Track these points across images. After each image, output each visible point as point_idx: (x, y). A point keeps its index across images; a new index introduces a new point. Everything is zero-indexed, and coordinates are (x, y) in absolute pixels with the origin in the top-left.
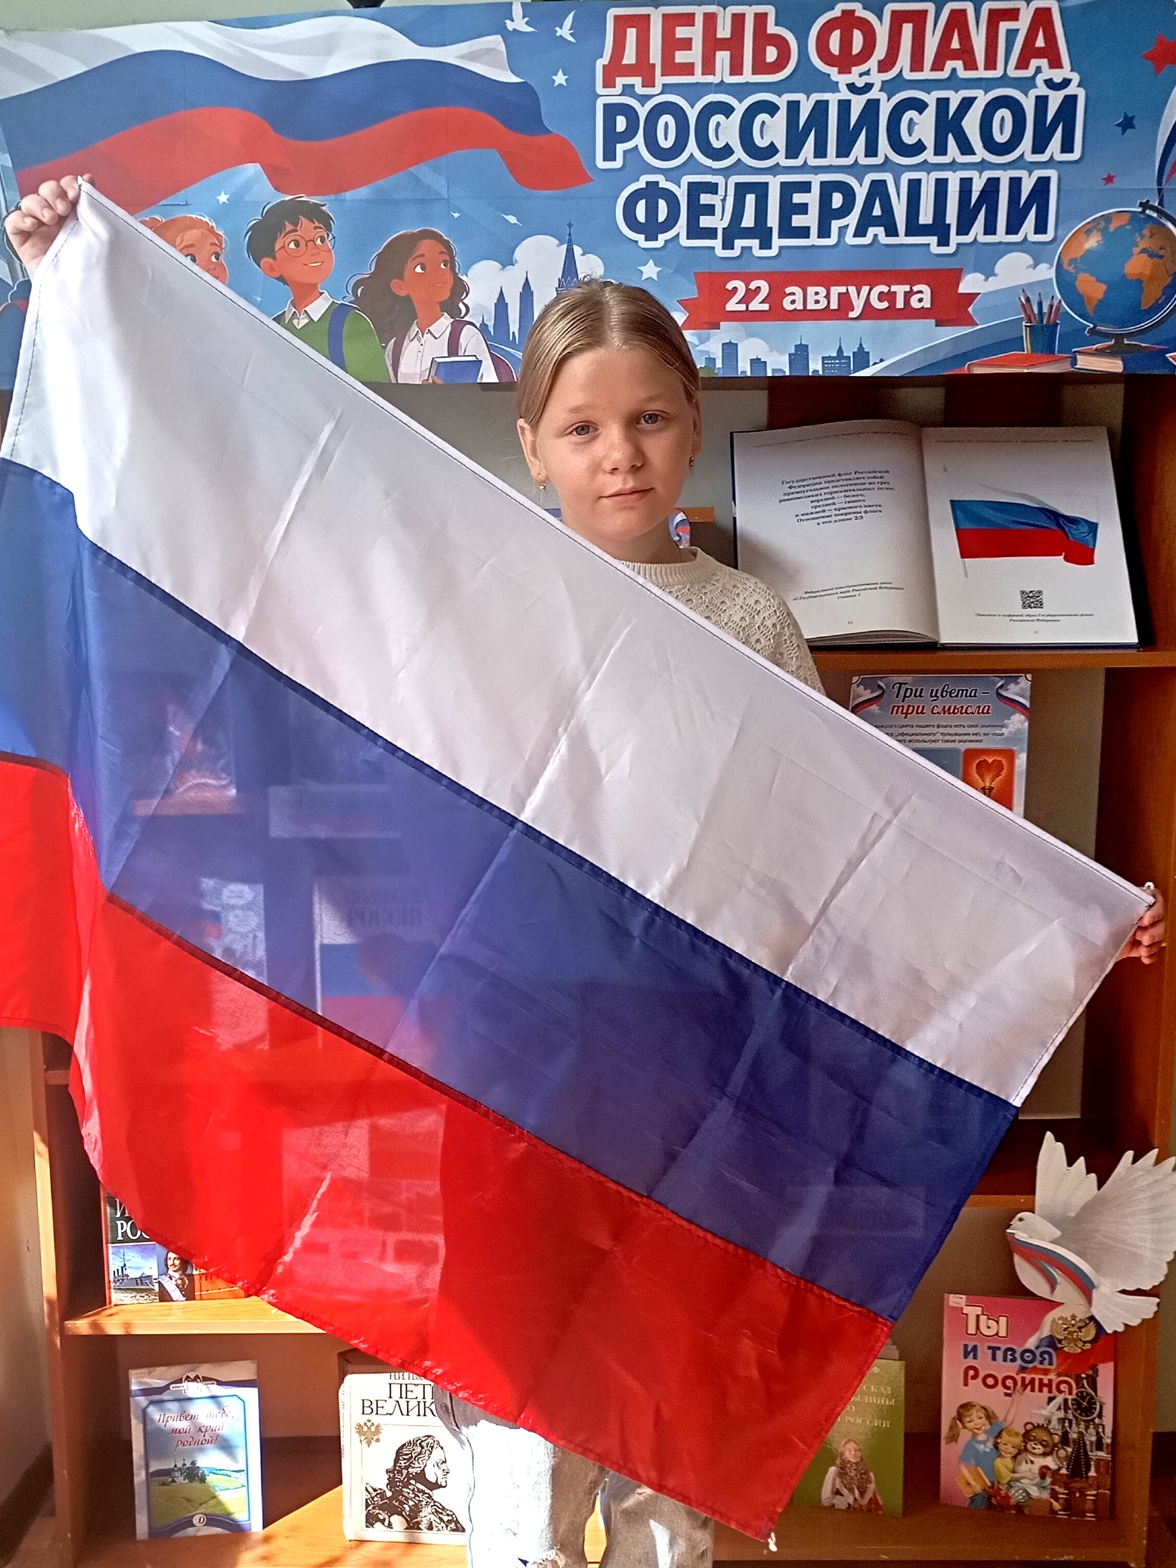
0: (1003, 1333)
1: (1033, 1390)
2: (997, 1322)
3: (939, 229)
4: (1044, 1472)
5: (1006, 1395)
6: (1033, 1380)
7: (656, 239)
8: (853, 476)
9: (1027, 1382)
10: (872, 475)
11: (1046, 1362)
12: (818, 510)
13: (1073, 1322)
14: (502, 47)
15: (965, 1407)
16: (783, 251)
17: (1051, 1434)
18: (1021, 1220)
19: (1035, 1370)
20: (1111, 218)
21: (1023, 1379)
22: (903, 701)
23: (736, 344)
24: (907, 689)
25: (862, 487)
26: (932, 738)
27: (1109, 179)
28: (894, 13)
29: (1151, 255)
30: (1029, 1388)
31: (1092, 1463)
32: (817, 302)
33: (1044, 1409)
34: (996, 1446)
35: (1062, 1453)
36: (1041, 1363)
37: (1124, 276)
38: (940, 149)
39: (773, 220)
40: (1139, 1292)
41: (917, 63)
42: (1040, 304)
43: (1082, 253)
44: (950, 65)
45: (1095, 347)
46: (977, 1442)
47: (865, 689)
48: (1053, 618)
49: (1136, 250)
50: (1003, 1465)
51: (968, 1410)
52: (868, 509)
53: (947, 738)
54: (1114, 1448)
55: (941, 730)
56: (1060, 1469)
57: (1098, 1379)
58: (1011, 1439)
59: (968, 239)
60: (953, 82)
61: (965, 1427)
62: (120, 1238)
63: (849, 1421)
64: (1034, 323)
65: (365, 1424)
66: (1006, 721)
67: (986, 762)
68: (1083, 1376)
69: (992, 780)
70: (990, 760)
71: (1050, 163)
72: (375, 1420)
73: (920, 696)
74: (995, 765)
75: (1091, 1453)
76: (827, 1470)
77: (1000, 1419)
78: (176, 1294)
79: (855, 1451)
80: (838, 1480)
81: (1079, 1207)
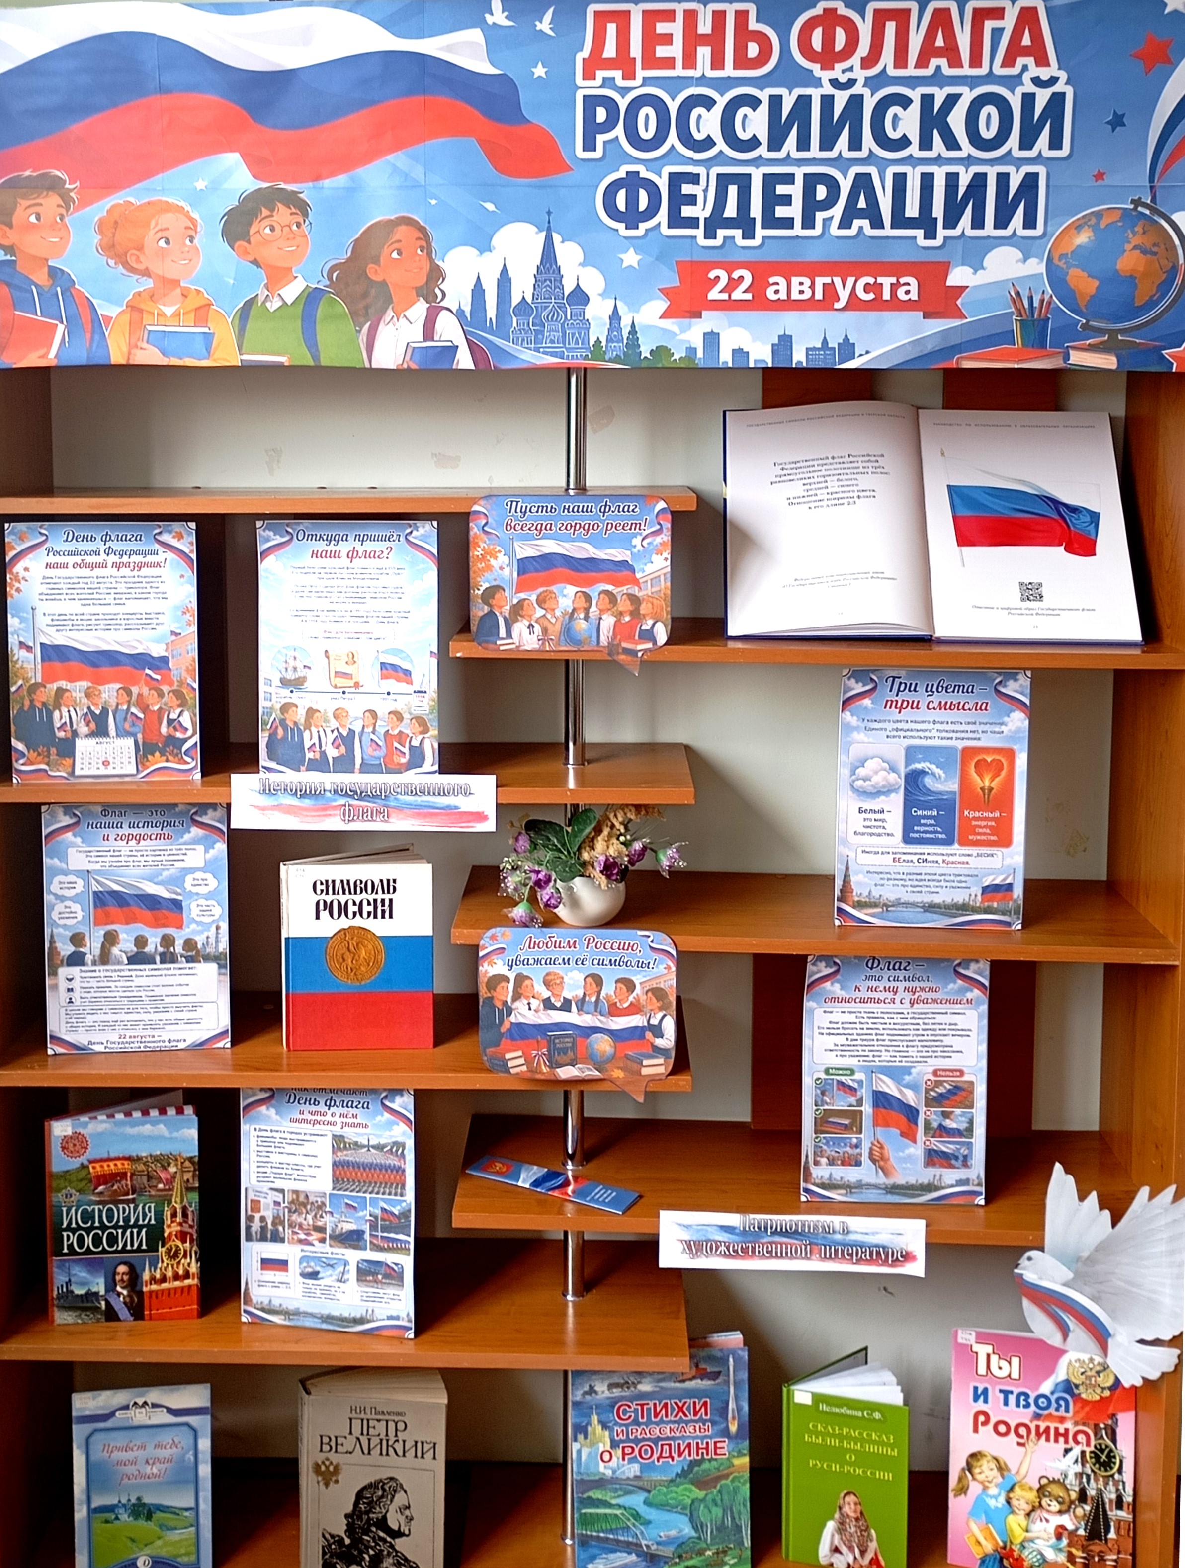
0: (1015, 1375)
1: (1048, 1440)
2: (1010, 1363)
3: (926, 222)
4: (1060, 1532)
5: (1019, 1444)
6: (1047, 1429)
7: (637, 228)
8: (847, 459)
9: (1042, 1430)
10: (867, 458)
11: (1063, 1409)
12: (810, 493)
13: (1091, 1366)
14: (481, 40)
15: (975, 1456)
16: (767, 241)
17: (1067, 1490)
18: (1030, 1259)
19: (1050, 1417)
20: (1102, 215)
21: (1038, 1427)
22: (897, 695)
23: (719, 334)
24: (900, 683)
25: (856, 471)
26: (927, 734)
27: (1100, 176)
28: (876, 12)
29: (1144, 252)
30: (1044, 1437)
31: (1113, 1523)
32: (801, 292)
33: (1060, 1461)
34: (1008, 1502)
35: (1079, 1512)
36: (1057, 1410)
37: (1117, 271)
38: (926, 143)
39: (756, 210)
41: (901, 60)
42: (1031, 299)
43: (1071, 248)
44: (934, 62)
45: (1088, 342)
46: (988, 1496)
47: (857, 682)
48: (1053, 612)
49: (1128, 247)
50: (1016, 1523)
51: (978, 1460)
52: (862, 494)
53: (944, 735)
54: (1135, 1507)
55: (938, 726)
56: (1077, 1529)
57: (1118, 1431)
58: (1024, 1494)
59: (955, 232)
60: (937, 79)
61: (974, 1479)
62: (65, 1251)
63: (849, 1471)
64: (1025, 317)
65: (323, 1463)
66: (1006, 719)
67: (985, 760)
68: (1102, 1426)
69: (992, 780)
70: (989, 759)
71: (1039, 159)
72: (333, 1456)
73: (915, 690)
74: (995, 764)
75: (1110, 1513)
76: (824, 1525)
77: (1013, 1471)
78: (124, 1313)
79: (856, 1504)
80: (837, 1537)
81: (1093, 1247)
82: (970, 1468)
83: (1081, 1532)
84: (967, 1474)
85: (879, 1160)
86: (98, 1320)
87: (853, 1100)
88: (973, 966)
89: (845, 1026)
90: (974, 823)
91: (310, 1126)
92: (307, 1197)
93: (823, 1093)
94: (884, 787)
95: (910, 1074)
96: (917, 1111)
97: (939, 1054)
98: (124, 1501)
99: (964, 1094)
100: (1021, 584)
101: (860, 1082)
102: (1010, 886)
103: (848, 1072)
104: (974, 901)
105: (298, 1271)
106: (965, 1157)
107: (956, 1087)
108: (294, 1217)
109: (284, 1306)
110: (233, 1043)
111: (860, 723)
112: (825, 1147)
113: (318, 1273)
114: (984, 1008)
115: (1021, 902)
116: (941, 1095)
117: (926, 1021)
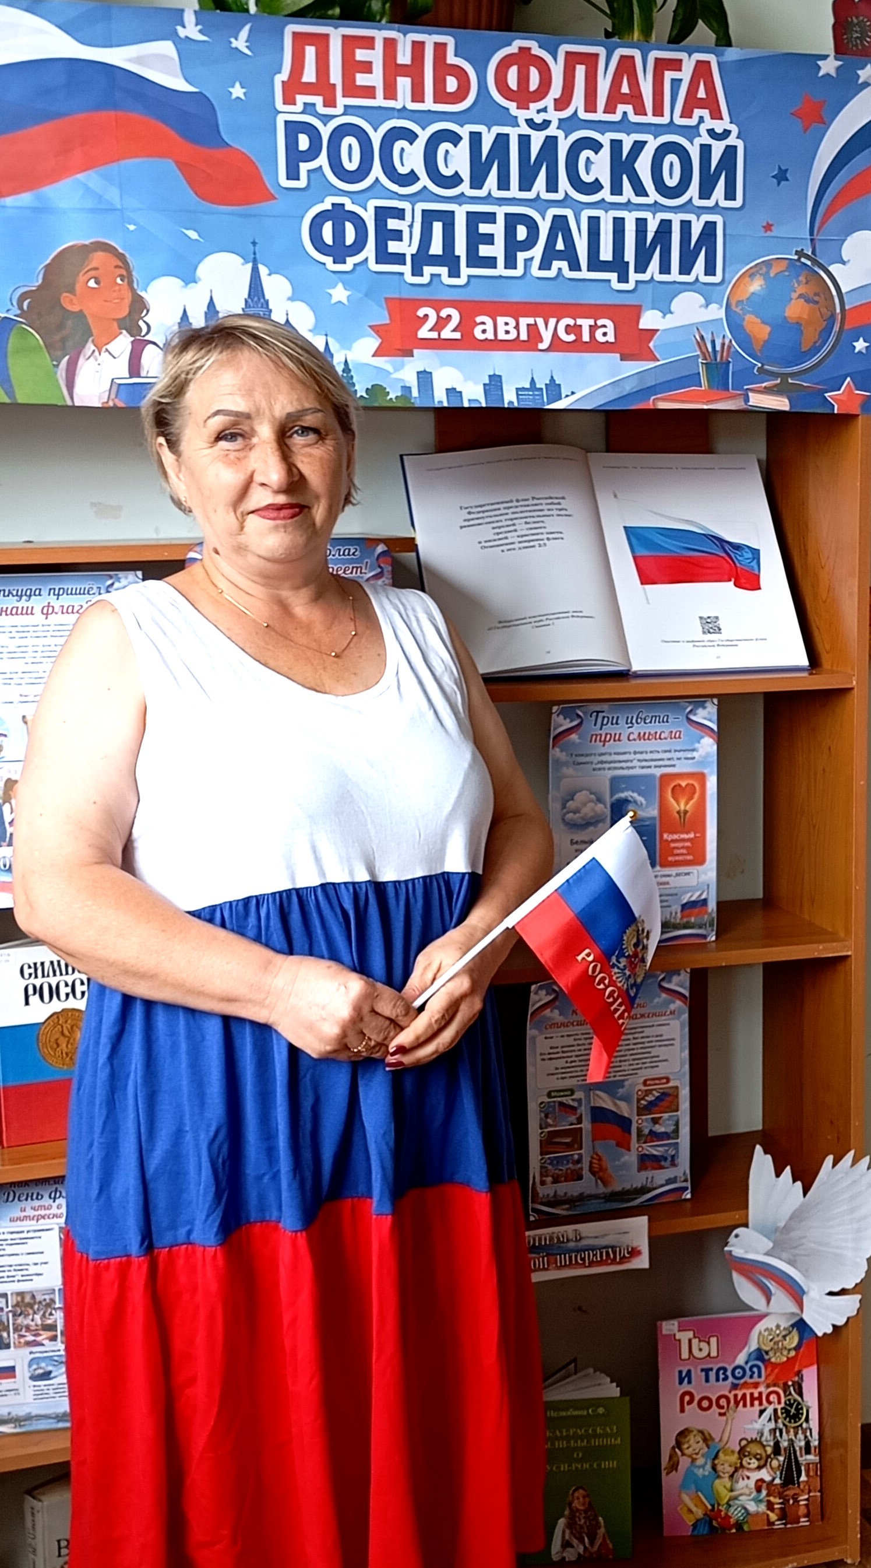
0: (713, 1353)
1: (745, 1405)
2: (708, 1343)
3: (618, 265)
4: (759, 1485)
5: (721, 1414)
6: (744, 1396)
7: (345, 263)
9: (739, 1397)
10: (549, 501)
11: (756, 1375)
13: (777, 1332)
14: (174, 54)
15: (683, 1434)
16: (472, 280)
17: (764, 1446)
18: (736, 1236)
19: (745, 1385)
20: (772, 264)
21: (736, 1396)
22: (601, 729)
23: (431, 373)
24: (604, 717)
25: (540, 513)
26: (632, 764)
27: (767, 227)
28: (568, 54)
29: (807, 301)
31: (803, 1468)
32: (507, 332)
33: (756, 1422)
34: (713, 1468)
35: (775, 1463)
36: (751, 1377)
37: (785, 319)
38: (616, 190)
39: (460, 248)
41: (590, 105)
42: (713, 342)
43: (748, 295)
44: (620, 108)
45: (764, 385)
46: (696, 1467)
47: (565, 719)
48: (731, 643)
49: (793, 295)
50: (720, 1486)
51: (686, 1437)
52: (549, 536)
53: (643, 764)
54: (821, 1450)
55: (639, 756)
56: (774, 1479)
57: (804, 1385)
58: (727, 1458)
59: (645, 277)
60: (623, 125)
61: (682, 1454)
63: (577, 1468)
64: (709, 361)
66: (696, 745)
67: (679, 786)
68: (790, 1383)
69: (686, 803)
70: (682, 784)
71: (715, 209)
73: (616, 724)
74: (688, 788)
75: (800, 1459)
76: (556, 1524)
77: (717, 1440)
79: (583, 1497)
80: (567, 1532)
81: (787, 1217)
82: (679, 1444)
83: (778, 1481)
84: (677, 1450)
85: (597, 1171)
87: (573, 1119)
88: (675, 979)
89: (565, 1049)
90: (673, 845)
91: (34, 1222)
92: (33, 1297)
93: (547, 1116)
94: (592, 817)
95: (623, 1087)
96: (630, 1121)
97: (648, 1065)
99: (669, 1099)
100: (701, 618)
101: (579, 1101)
102: (705, 901)
103: (569, 1093)
104: (675, 918)
105: (28, 1375)
106: (673, 1157)
107: (663, 1094)
109: (14, 1414)
111: (568, 758)
112: (550, 1167)
113: (50, 1373)
114: (686, 1016)
115: (715, 915)
116: (650, 1103)
117: (636, 1036)
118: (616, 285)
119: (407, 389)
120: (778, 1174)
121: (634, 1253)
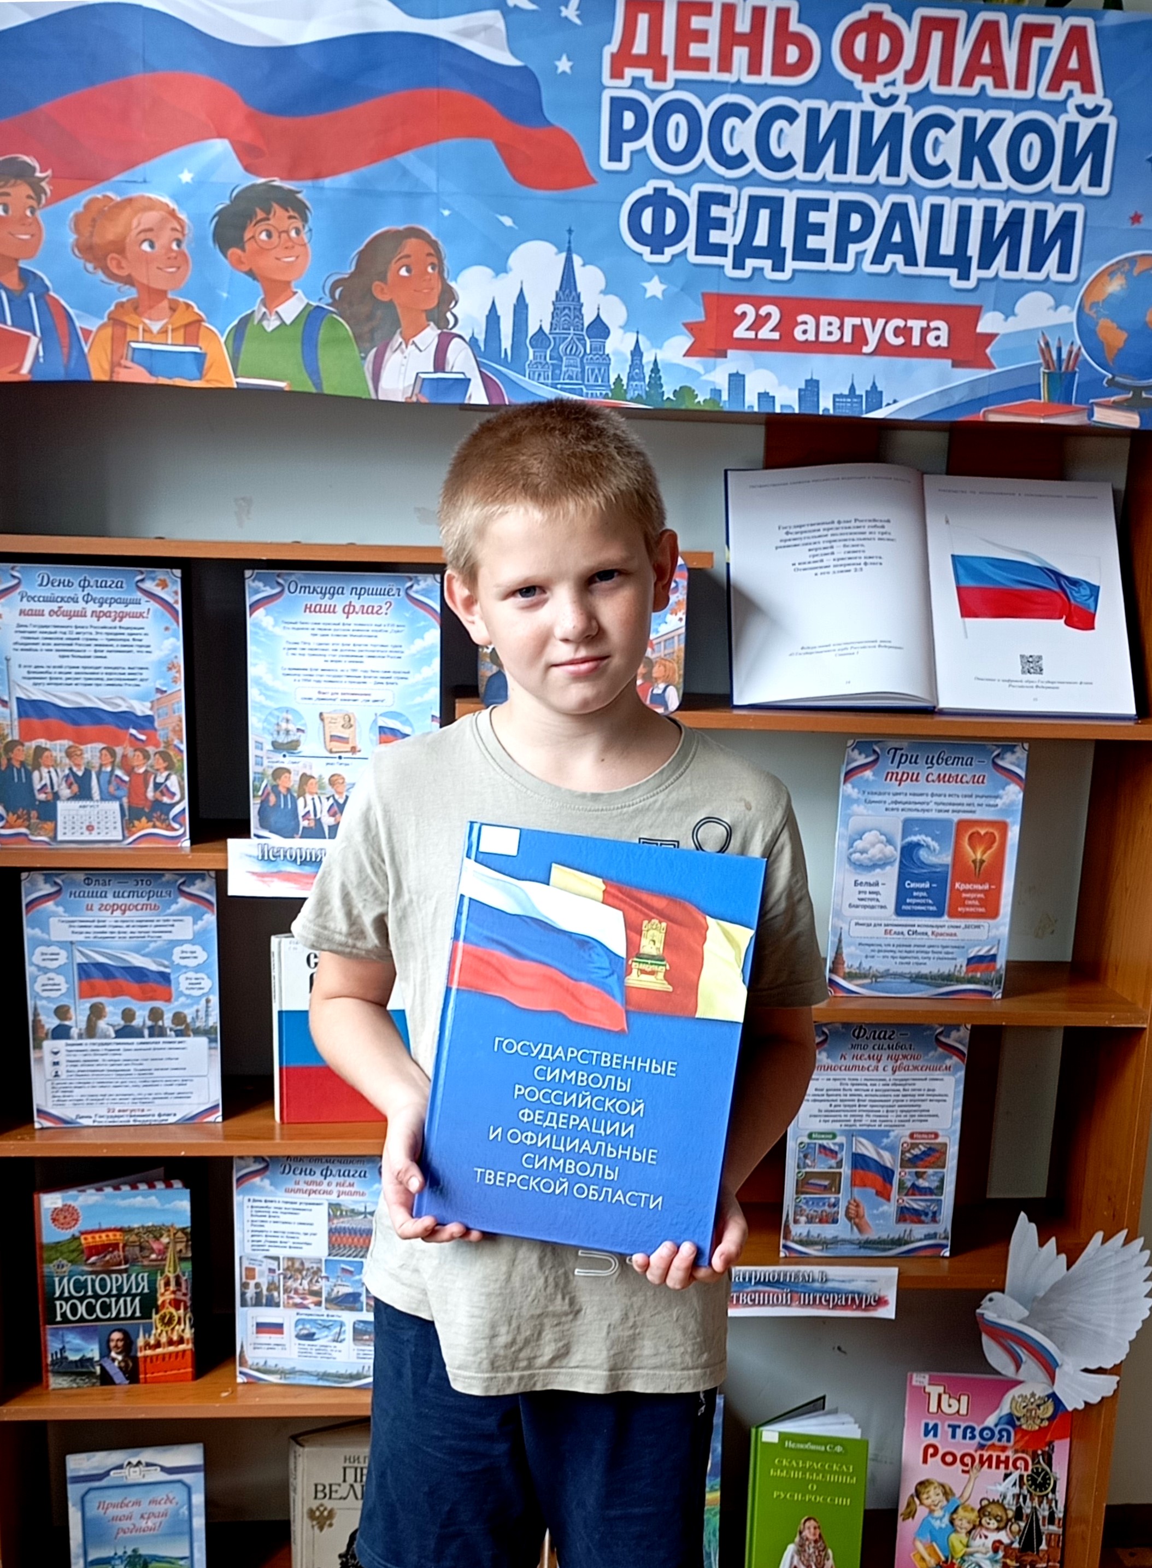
0: (963, 1411)
1: (990, 1466)
2: (959, 1401)
3: (960, 261)
4: (997, 1545)
6: (990, 1457)
7: (662, 253)
8: (853, 524)
9: (985, 1458)
10: (873, 524)
11: (1005, 1439)
12: (816, 559)
13: (1032, 1400)
14: (501, 24)
15: (923, 1484)
16: (797, 275)
17: (1005, 1510)
18: (991, 1300)
19: (992, 1447)
20: (1136, 261)
21: (981, 1456)
22: (898, 767)
23: (744, 376)
24: (902, 755)
25: (862, 536)
26: (925, 807)
27: (1136, 219)
28: (924, 20)
30: (986, 1464)
31: (1044, 1537)
33: (1000, 1484)
34: (952, 1522)
36: (1000, 1440)
37: (1146, 324)
38: (965, 173)
39: (787, 240)
40: (1100, 1371)
41: (945, 77)
42: (1059, 350)
43: (1105, 296)
44: (979, 81)
45: (1113, 399)
46: (933, 1518)
47: (860, 754)
48: (1052, 685)
50: (957, 1541)
51: (926, 1487)
52: (869, 561)
53: (941, 807)
54: (1065, 1522)
55: (935, 799)
56: (1012, 1543)
57: (1054, 1456)
58: (967, 1514)
59: (989, 274)
60: (981, 100)
61: (921, 1503)
62: (59, 1319)
63: (810, 1500)
64: (1052, 370)
65: (318, 1509)
66: (1001, 792)
67: (978, 833)
68: (1040, 1452)
69: (984, 852)
70: (983, 832)
71: (1077, 197)
72: (329, 1504)
73: (916, 762)
74: (987, 837)
75: (1042, 1527)
76: (785, 1549)
77: (958, 1495)
78: (119, 1377)
79: (815, 1528)
80: (796, 1558)
81: (1048, 1288)
82: (918, 1494)
83: (1016, 1545)
84: (916, 1499)
85: (854, 1217)
86: (94, 1384)
87: (833, 1162)
88: (954, 1034)
89: (830, 1093)
90: (964, 895)
91: (306, 1196)
92: (302, 1264)
93: (806, 1156)
94: (880, 859)
95: (888, 1137)
96: (893, 1172)
97: (916, 1118)
98: (120, 1553)
99: (937, 1155)
100: (1022, 656)
101: (841, 1146)
102: (993, 958)
103: (830, 1136)
104: (959, 971)
105: (294, 1333)
106: (934, 1213)
107: (930, 1149)
108: (290, 1283)
109: (280, 1366)
110: (225, 1117)
111: (860, 796)
112: (804, 1207)
113: (314, 1334)
114: (961, 1074)
115: (1003, 972)
116: (916, 1156)
117: (907, 1087)
118: (955, 283)
119: (717, 392)
120: (1042, 1243)
121: (881, 1302)
